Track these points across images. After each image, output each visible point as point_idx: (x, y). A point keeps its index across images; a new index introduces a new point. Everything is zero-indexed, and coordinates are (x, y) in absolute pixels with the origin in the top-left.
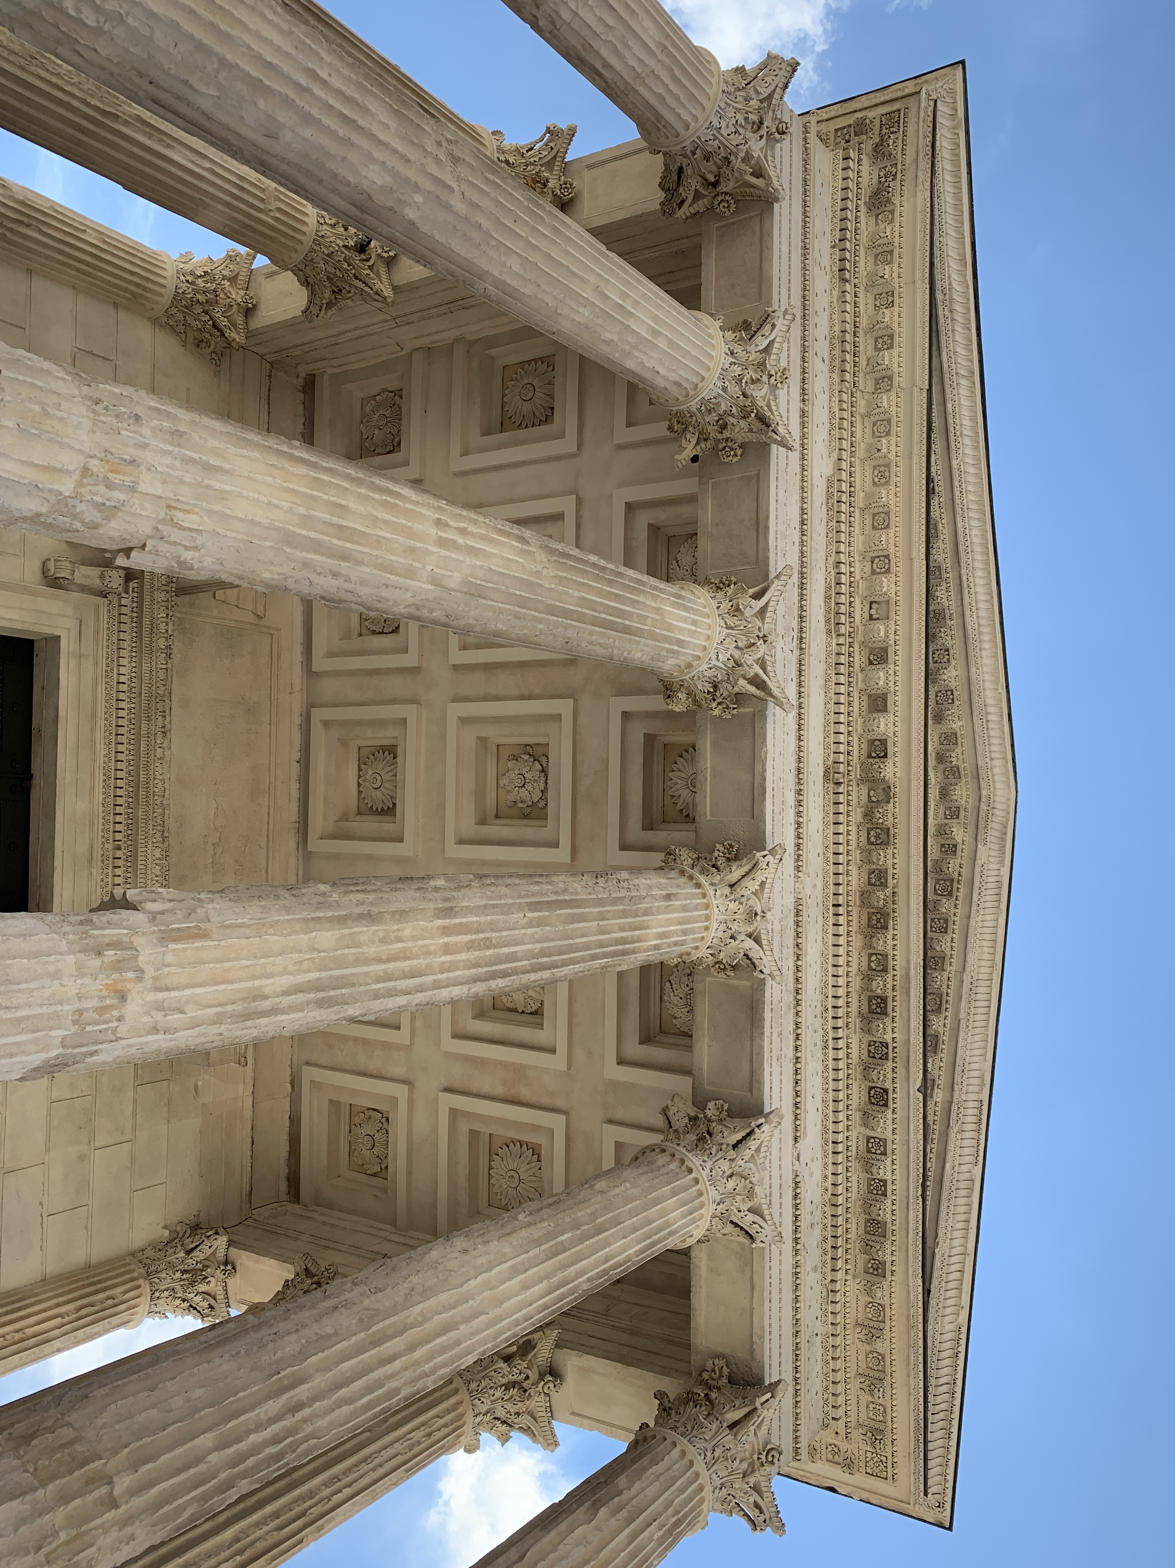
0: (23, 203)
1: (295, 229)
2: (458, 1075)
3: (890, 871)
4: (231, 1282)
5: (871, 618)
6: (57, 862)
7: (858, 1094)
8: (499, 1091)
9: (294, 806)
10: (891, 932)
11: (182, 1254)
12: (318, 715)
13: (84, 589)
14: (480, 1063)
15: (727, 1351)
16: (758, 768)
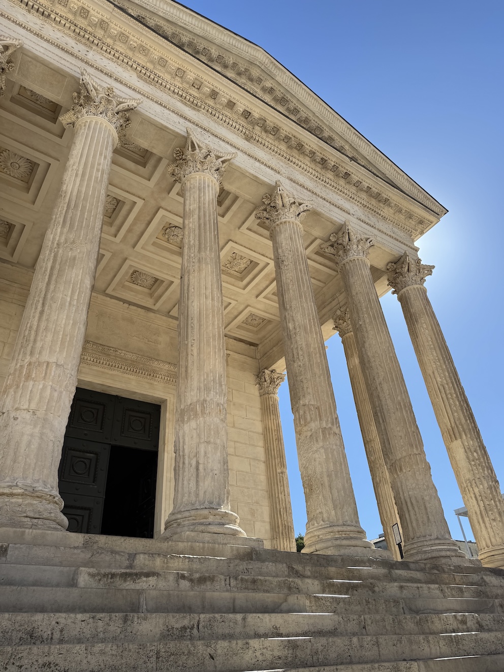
2: (256, 292)
3: (287, 134)
4: (277, 372)
5: (198, 89)
7: (342, 182)
8: (268, 282)
9: (139, 309)
10: (305, 145)
11: (265, 383)
12: (109, 291)
14: (257, 284)
15: (388, 261)
16: (247, 174)
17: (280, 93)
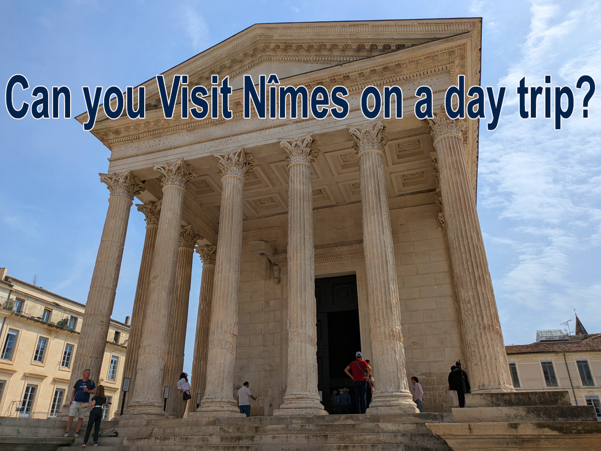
0: (202, 300)
1: (185, 252)
6: (343, 271)
9: (325, 209)
13: (280, 274)
17: (282, 44)
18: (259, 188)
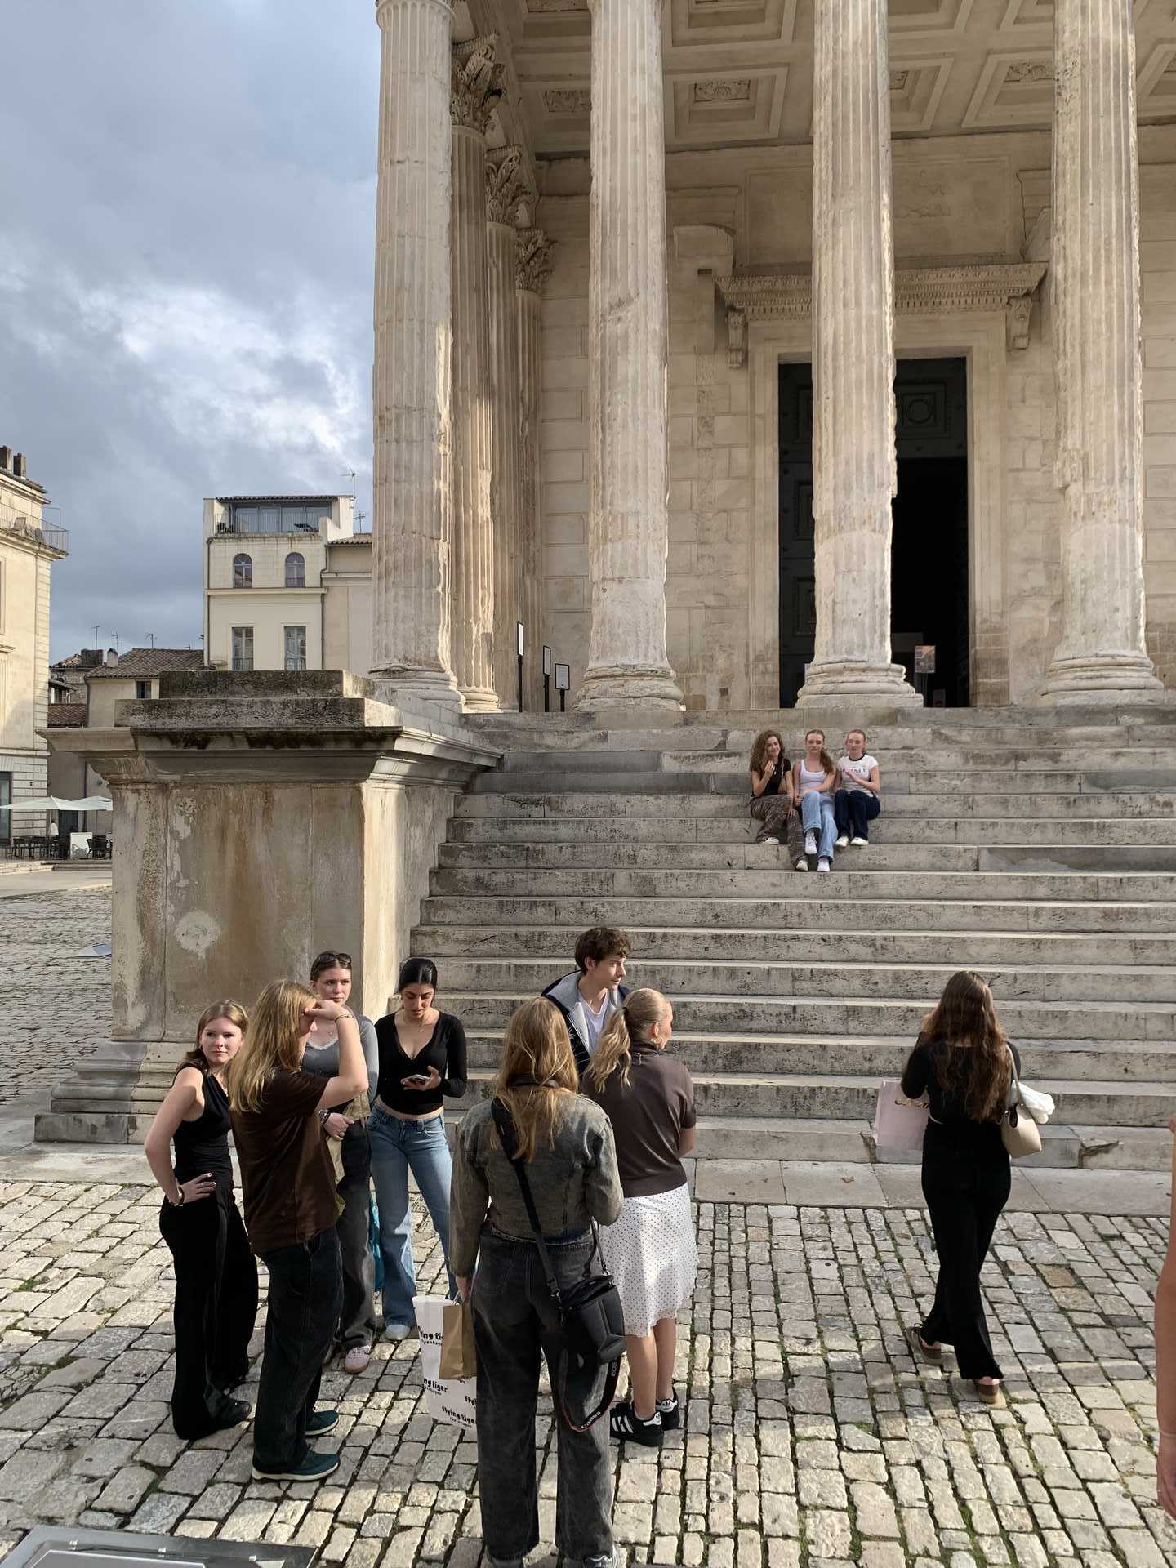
6: (934, 345)
13: (745, 339)
18: (745, 39)
